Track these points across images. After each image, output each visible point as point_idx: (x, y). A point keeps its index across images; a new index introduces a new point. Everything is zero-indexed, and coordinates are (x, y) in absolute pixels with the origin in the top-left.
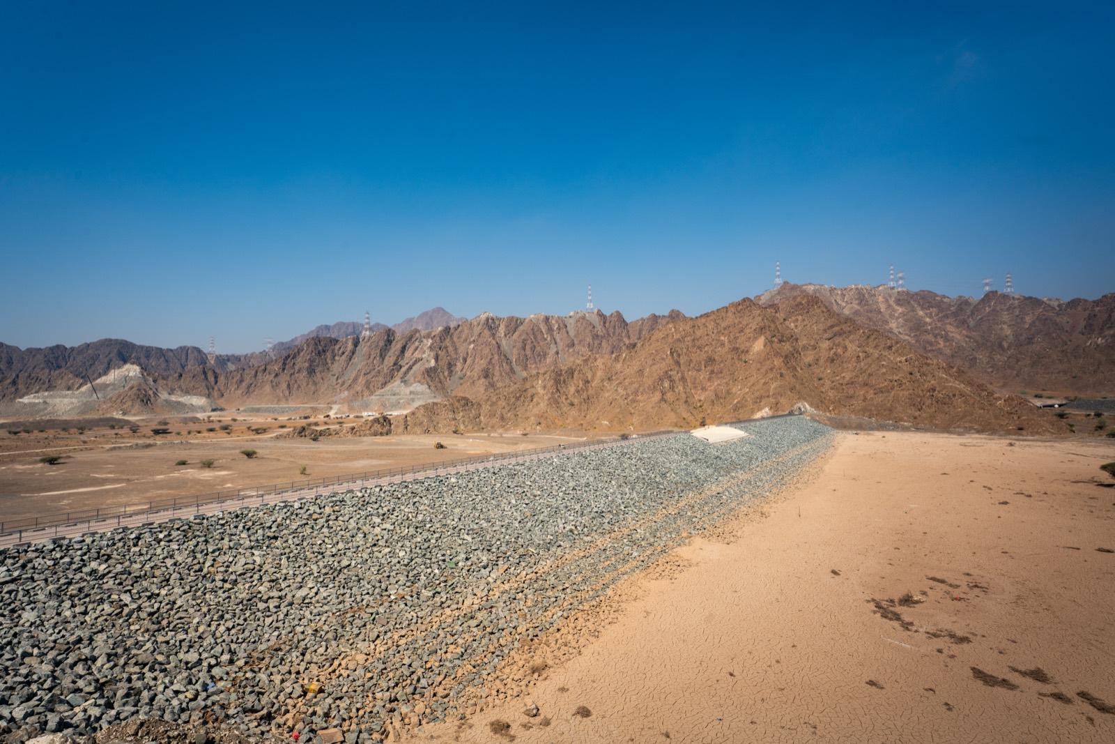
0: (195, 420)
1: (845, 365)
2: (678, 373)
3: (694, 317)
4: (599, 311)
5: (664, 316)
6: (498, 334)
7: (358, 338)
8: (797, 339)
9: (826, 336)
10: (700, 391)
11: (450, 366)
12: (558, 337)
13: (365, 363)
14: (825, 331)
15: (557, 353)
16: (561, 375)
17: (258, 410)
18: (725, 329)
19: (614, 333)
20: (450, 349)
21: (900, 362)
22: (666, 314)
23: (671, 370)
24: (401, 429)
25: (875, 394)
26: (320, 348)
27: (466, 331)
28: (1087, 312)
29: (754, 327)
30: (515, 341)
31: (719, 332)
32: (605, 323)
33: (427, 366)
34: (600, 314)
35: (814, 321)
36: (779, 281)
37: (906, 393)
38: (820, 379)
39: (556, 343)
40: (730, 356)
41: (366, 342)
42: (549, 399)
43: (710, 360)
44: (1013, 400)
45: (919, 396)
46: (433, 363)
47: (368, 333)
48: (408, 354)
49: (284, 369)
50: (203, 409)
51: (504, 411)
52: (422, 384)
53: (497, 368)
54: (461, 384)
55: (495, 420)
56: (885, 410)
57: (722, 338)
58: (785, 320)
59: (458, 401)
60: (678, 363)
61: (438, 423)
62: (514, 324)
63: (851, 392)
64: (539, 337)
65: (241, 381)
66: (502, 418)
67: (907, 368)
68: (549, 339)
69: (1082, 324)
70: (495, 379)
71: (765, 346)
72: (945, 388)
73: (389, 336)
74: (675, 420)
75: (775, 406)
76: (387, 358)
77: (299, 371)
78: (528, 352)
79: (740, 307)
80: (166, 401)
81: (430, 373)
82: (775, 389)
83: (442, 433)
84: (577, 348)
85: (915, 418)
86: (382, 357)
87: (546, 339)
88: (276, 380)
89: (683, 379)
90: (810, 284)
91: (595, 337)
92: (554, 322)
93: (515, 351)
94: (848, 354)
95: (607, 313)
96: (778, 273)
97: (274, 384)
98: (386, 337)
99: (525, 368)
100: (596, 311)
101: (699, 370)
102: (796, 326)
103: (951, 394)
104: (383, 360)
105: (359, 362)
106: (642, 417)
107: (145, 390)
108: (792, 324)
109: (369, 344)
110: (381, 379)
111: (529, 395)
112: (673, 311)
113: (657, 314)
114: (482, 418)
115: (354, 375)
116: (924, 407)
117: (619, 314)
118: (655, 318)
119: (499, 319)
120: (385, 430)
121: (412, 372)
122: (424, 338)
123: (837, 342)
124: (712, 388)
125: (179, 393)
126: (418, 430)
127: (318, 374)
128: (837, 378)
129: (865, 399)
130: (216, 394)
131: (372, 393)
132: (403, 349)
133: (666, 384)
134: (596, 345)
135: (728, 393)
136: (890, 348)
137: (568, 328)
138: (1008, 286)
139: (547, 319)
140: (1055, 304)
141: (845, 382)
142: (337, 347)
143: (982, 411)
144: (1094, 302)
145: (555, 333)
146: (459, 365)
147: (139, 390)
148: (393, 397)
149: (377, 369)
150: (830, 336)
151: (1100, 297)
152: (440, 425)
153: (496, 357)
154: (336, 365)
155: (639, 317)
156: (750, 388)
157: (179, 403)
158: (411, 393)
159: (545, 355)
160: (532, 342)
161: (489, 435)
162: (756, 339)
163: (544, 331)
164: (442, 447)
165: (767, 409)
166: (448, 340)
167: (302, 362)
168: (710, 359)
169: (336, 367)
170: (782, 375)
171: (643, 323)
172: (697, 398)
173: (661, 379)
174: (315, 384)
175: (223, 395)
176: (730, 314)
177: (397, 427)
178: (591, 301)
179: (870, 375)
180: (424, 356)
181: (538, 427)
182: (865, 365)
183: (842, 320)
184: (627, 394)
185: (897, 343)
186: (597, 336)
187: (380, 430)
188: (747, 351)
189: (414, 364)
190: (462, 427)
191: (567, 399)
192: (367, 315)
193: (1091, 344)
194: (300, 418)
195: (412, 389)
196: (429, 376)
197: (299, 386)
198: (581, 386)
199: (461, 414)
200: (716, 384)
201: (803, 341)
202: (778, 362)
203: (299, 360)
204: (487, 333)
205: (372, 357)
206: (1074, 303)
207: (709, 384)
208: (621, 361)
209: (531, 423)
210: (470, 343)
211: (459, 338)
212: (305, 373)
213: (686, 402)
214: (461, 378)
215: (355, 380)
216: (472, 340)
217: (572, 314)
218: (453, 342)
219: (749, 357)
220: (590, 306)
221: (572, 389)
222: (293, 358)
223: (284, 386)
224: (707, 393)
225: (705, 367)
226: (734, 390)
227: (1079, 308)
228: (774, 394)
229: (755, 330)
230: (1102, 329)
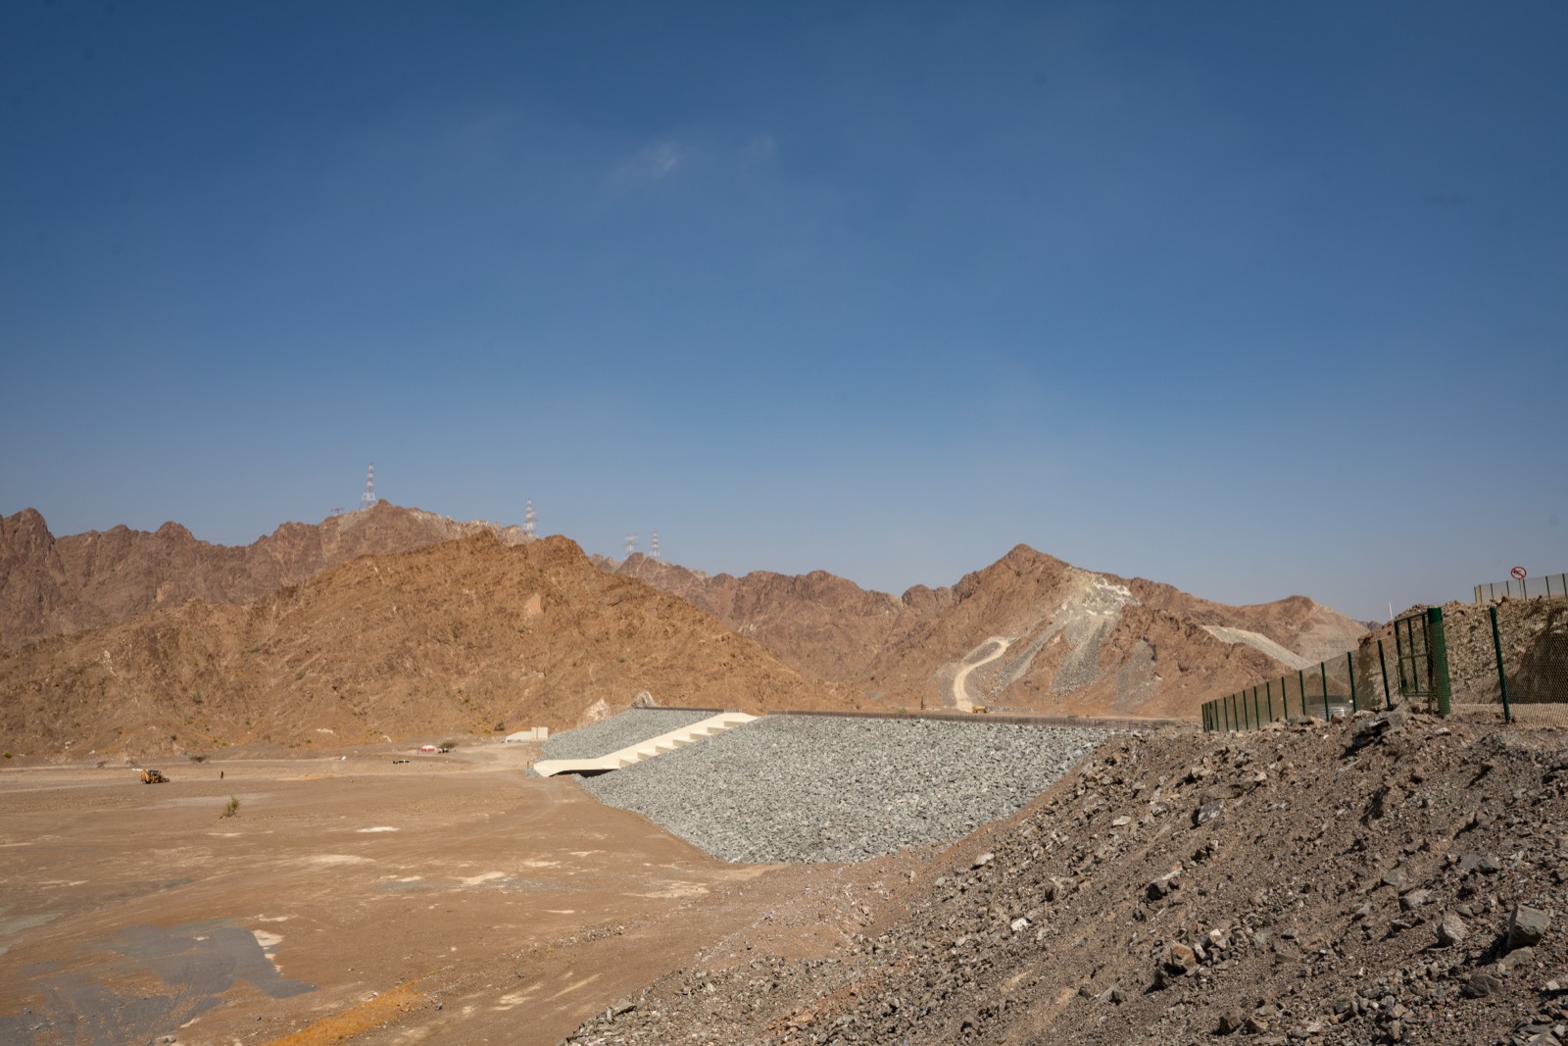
1: (650, 642)
2: (420, 645)
9: (607, 600)
10: (455, 676)
14: (603, 592)
19: (26, 556)
21: (717, 640)
22: (153, 529)
25: (709, 681)
28: (734, 591)
29: (516, 579)
31: (456, 581)
35: (582, 578)
36: (371, 497)
37: (741, 680)
38: (622, 661)
40: (496, 621)
57: (465, 591)
60: (410, 628)
63: (673, 678)
66: (49, 732)
67: (726, 648)
69: (731, 606)
71: (545, 609)
72: (779, 674)
74: (458, 723)
82: (596, 672)
90: (417, 510)
94: (648, 627)
96: (370, 484)
102: (559, 582)
108: (553, 579)
116: (765, 697)
117: (33, 517)
123: (625, 609)
128: (646, 660)
129: (698, 688)
136: (701, 621)
138: (654, 549)
140: (701, 578)
144: (740, 579)
150: (613, 601)
151: (746, 574)
162: (524, 597)
168: (462, 623)
179: (692, 657)
183: (625, 579)
185: (707, 616)
188: (518, 615)
193: (743, 631)
200: (483, 664)
206: (721, 579)
207: (468, 665)
219: (525, 623)
224: (467, 680)
225: (456, 637)
226: (514, 674)
227: (726, 585)
228: (598, 680)
229: (520, 583)
230: (752, 613)
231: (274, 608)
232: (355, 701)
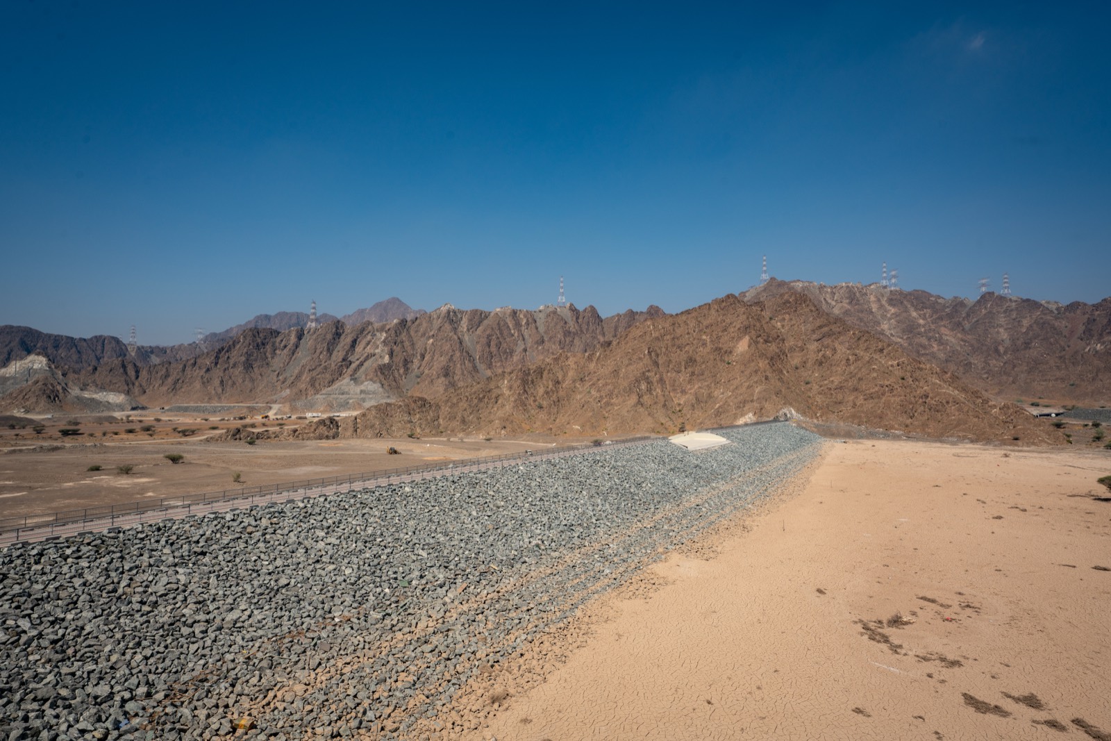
0: (112, 420)
1: (834, 368)
2: (656, 374)
3: (674, 314)
4: (571, 305)
5: (641, 312)
6: (460, 329)
7: (302, 330)
8: (783, 340)
9: (815, 336)
10: (680, 394)
11: (406, 363)
12: (526, 334)
13: (309, 358)
14: (813, 331)
15: (525, 350)
16: (529, 373)
17: (186, 409)
18: (707, 327)
19: (587, 329)
20: (407, 344)
21: (892, 366)
22: (645, 310)
23: (649, 371)
24: (349, 433)
25: (865, 400)
26: (259, 341)
27: (425, 325)
28: (1087, 316)
29: (738, 326)
30: (479, 337)
31: (701, 331)
32: (577, 318)
33: (380, 362)
34: (573, 309)
35: (802, 321)
36: (766, 277)
37: (898, 399)
38: (807, 383)
39: (524, 339)
40: (712, 357)
41: (311, 335)
42: (515, 401)
43: (691, 361)
44: (1008, 408)
45: (911, 403)
46: (386, 359)
47: (313, 325)
48: (359, 349)
49: (216, 364)
50: (121, 407)
51: (466, 414)
52: (374, 382)
53: (459, 365)
54: (418, 383)
55: (455, 424)
56: (875, 417)
57: (704, 337)
58: (771, 319)
59: (415, 402)
60: (656, 364)
61: (392, 426)
62: (478, 317)
63: (840, 397)
64: (505, 333)
65: (167, 376)
66: (463, 421)
67: (898, 373)
68: (516, 335)
69: (1081, 328)
70: (456, 378)
71: (749, 347)
72: (938, 394)
73: (337, 328)
74: (652, 426)
75: (760, 412)
76: (335, 353)
77: (234, 366)
78: (493, 349)
79: (724, 304)
80: (78, 398)
81: (384, 370)
82: (760, 393)
83: (396, 437)
84: (547, 345)
85: (907, 426)
86: (330, 351)
87: (513, 335)
88: (207, 376)
89: (661, 380)
90: (799, 281)
91: (567, 333)
92: (522, 316)
93: (479, 347)
94: (837, 357)
95: (580, 308)
96: (765, 268)
97: (205, 380)
98: (334, 330)
99: (490, 366)
100: (568, 305)
101: (679, 372)
102: (783, 326)
103: (944, 401)
104: (331, 354)
105: (303, 357)
106: (617, 422)
107: (52, 384)
108: (779, 324)
109: (314, 336)
110: (328, 376)
111: (493, 396)
112: (651, 306)
113: (635, 310)
114: (441, 421)
115: (296, 371)
116: (916, 414)
117: (593, 309)
118: (632, 314)
119: (461, 312)
120: (331, 433)
121: (363, 369)
122: (377, 331)
123: (826, 343)
124: (692, 391)
125: (93, 388)
126: (368, 433)
127: (256, 370)
128: (826, 382)
129: (854, 406)
130: (136, 390)
131: (317, 392)
132: (354, 342)
133: (643, 386)
134: (567, 342)
135: (710, 396)
136: (881, 351)
137: (538, 324)
138: (1006, 288)
139: (514, 313)
140: (1053, 307)
141: (833, 386)
142: (278, 340)
143: (976, 420)
144: (1093, 306)
145: (523, 328)
146: (416, 362)
147: (45, 384)
148: (341, 396)
149: (324, 365)
150: (819, 337)
151: (1099, 300)
152: (393, 428)
153: (458, 354)
154: (276, 359)
155: (614, 313)
156: (733, 391)
157: (93, 400)
158: (362, 392)
159: (512, 352)
160: (498, 338)
161: (449, 440)
162: (740, 338)
163: (511, 326)
164: (395, 452)
165: (751, 415)
166: (404, 334)
167: (237, 355)
168: (691, 359)
169: (277, 363)
170: (767, 378)
171: (619, 319)
172: (676, 401)
173: (638, 381)
174: (252, 380)
175: (145, 392)
176: (713, 312)
177: (345, 429)
178: (563, 294)
179: (860, 379)
180: (377, 351)
181: (503, 432)
182: (855, 369)
183: (832, 320)
184: (601, 397)
185: (889, 345)
186: (570, 332)
187: (326, 433)
188: (731, 352)
189: (366, 360)
190: (418, 430)
191: (535, 401)
192: (313, 305)
193: (1089, 350)
194: (235, 419)
195: (362, 387)
196: (383, 373)
197: (234, 383)
198: (550, 386)
199: (418, 416)
200: (696, 387)
201: (790, 342)
202: (763, 364)
203: (234, 353)
204: (448, 327)
205: (318, 351)
206: (1073, 307)
207: (689, 387)
208: (595, 360)
209: (495, 428)
210: (429, 338)
211: (416, 331)
212: (241, 368)
213: (665, 405)
214: (419, 377)
215: (298, 377)
216: (432, 333)
217: (542, 308)
218: (410, 336)
219: (733, 358)
220: (562, 299)
221: (541, 391)
222: (228, 351)
223: (217, 382)
224: (687, 396)
225: (686, 368)
226: (716, 393)
227: (1078, 312)
228: (758, 399)
229: (739, 329)
230: (1101, 335)
231: (598, 354)
232: (607, 409)
